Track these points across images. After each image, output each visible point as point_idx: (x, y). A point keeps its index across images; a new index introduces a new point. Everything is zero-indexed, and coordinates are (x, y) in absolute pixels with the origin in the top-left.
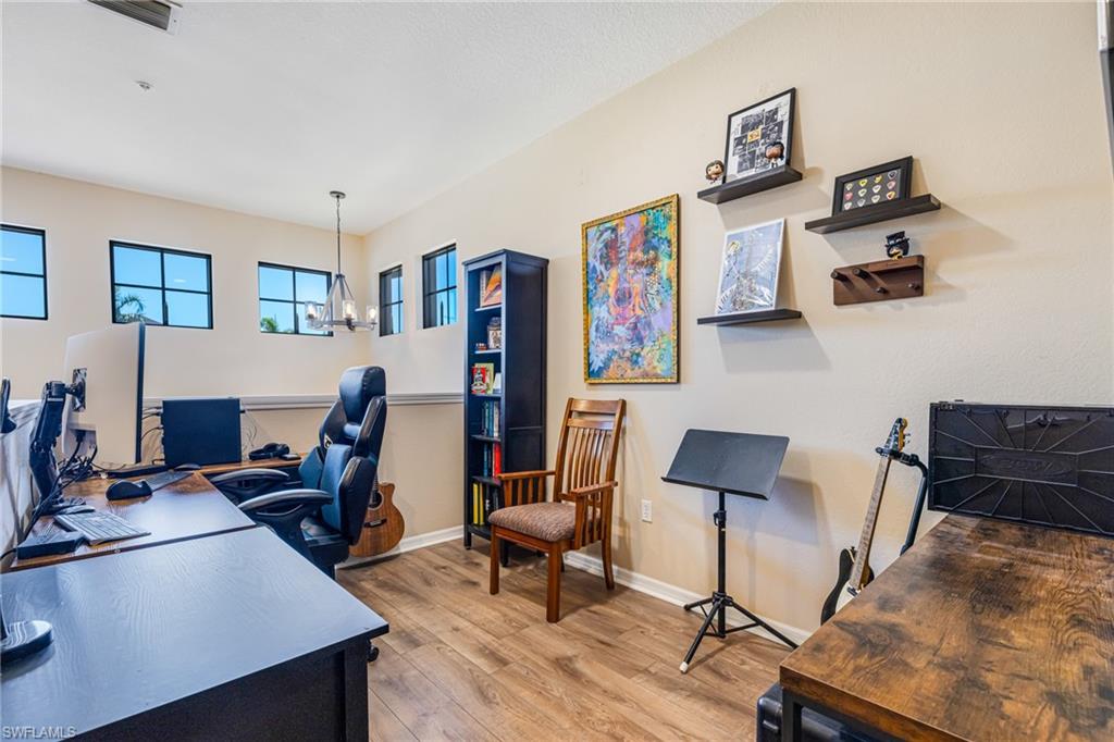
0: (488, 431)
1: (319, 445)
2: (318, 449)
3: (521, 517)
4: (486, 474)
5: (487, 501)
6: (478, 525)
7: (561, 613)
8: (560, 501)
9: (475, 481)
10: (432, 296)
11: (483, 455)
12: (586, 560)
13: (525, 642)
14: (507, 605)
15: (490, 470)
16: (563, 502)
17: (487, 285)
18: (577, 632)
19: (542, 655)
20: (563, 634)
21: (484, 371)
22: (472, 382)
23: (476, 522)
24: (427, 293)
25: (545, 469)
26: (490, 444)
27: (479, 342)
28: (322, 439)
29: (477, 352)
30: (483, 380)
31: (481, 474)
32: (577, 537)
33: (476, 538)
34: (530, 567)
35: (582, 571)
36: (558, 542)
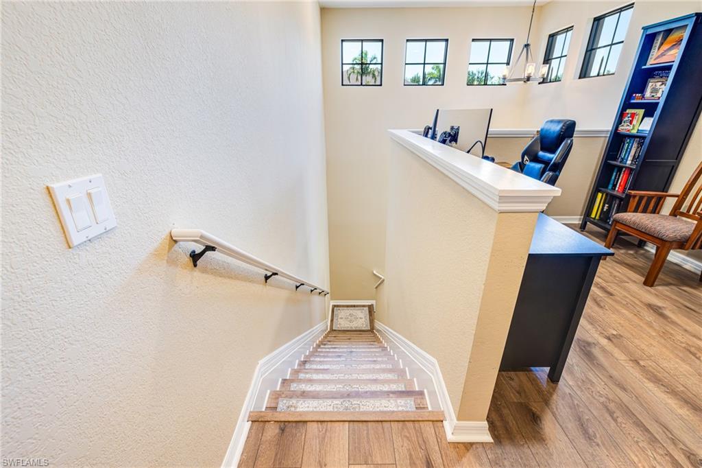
0: (623, 159)
1: (520, 161)
2: (520, 163)
3: (642, 221)
4: (610, 187)
5: (607, 205)
6: (594, 219)
7: (656, 283)
8: (676, 216)
9: (600, 191)
10: (593, 51)
11: (612, 174)
12: (684, 260)
13: (625, 289)
14: (612, 268)
15: (615, 186)
16: (678, 217)
17: (662, 44)
18: (666, 296)
19: (638, 299)
20: (656, 294)
21: (633, 115)
22: (621, 123)
23: (593, 216)
24: (589, 48)
25: (667, 192)
26: (620, 169)
27: (636, 93)
28: (523, 158)
29: (632, 101)
30: (631, 122)
31: (607, 187)
32: (689, 242)
33: (589, 225)
34: (631, 252)
35: (676, 264)
36: (671, 242)
